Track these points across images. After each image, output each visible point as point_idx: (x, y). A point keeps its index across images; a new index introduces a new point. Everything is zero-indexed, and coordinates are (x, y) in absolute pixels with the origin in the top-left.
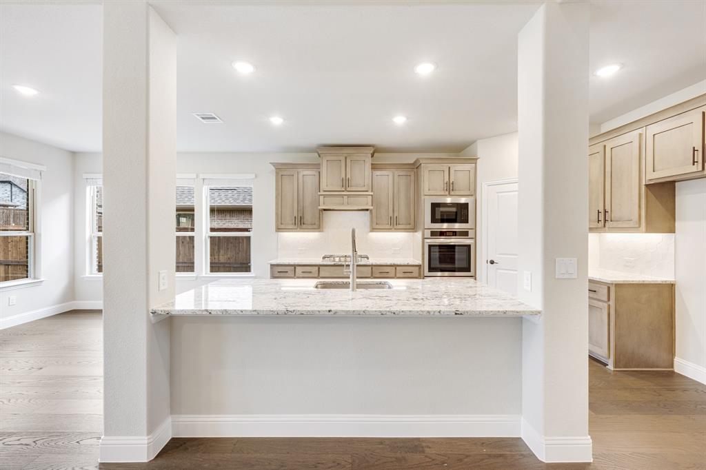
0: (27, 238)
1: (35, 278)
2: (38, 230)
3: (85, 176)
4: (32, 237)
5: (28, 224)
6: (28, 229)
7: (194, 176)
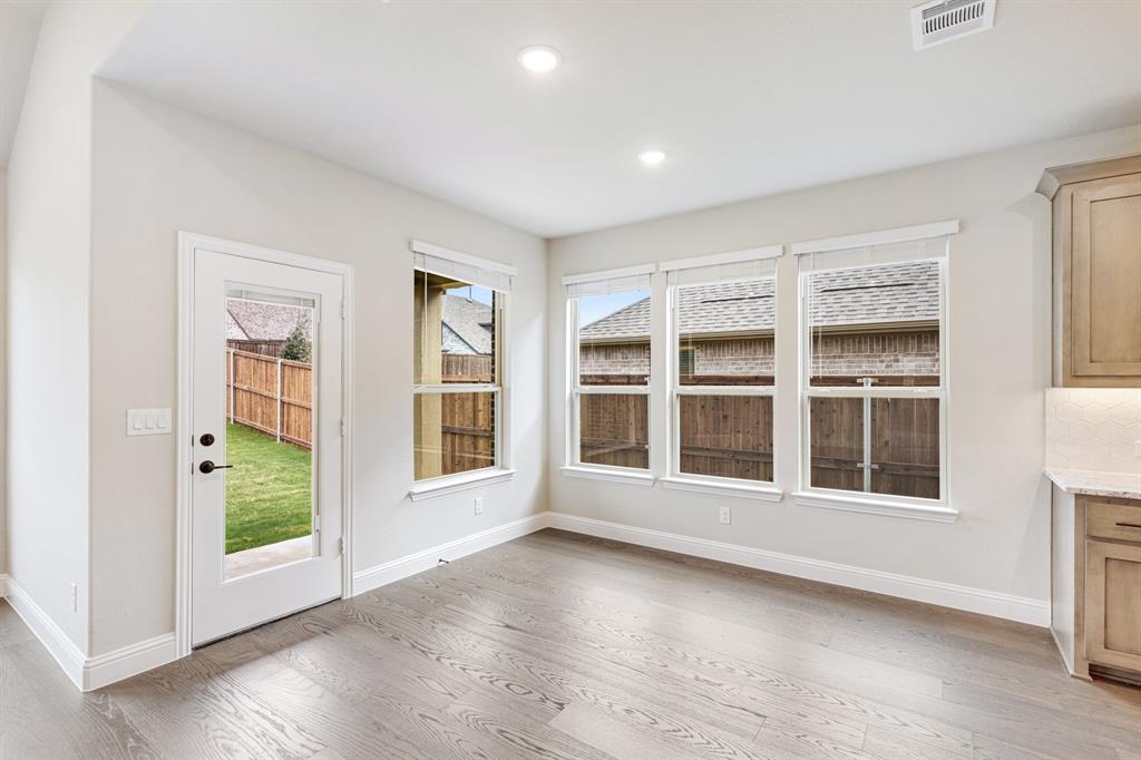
0: (493, 395)
1: (503, 468)
2: (506, 383)
3: (566, 280)
4: (499, 395)
5: (493, 371)
6: (493, 380)
7: (778, 251)
